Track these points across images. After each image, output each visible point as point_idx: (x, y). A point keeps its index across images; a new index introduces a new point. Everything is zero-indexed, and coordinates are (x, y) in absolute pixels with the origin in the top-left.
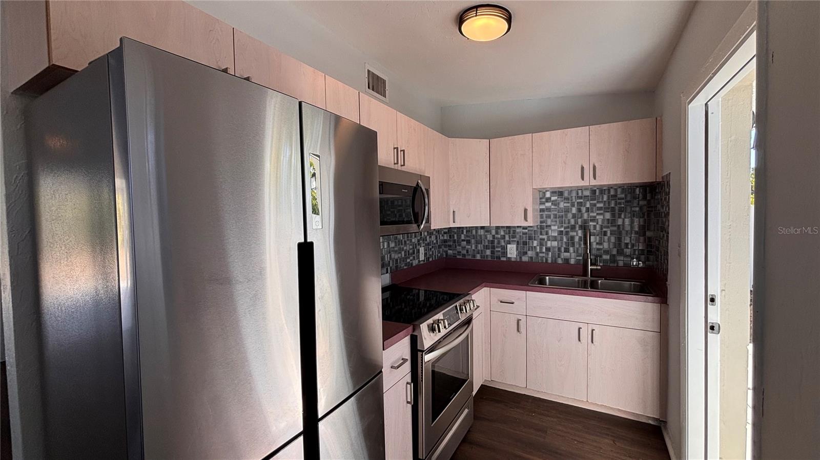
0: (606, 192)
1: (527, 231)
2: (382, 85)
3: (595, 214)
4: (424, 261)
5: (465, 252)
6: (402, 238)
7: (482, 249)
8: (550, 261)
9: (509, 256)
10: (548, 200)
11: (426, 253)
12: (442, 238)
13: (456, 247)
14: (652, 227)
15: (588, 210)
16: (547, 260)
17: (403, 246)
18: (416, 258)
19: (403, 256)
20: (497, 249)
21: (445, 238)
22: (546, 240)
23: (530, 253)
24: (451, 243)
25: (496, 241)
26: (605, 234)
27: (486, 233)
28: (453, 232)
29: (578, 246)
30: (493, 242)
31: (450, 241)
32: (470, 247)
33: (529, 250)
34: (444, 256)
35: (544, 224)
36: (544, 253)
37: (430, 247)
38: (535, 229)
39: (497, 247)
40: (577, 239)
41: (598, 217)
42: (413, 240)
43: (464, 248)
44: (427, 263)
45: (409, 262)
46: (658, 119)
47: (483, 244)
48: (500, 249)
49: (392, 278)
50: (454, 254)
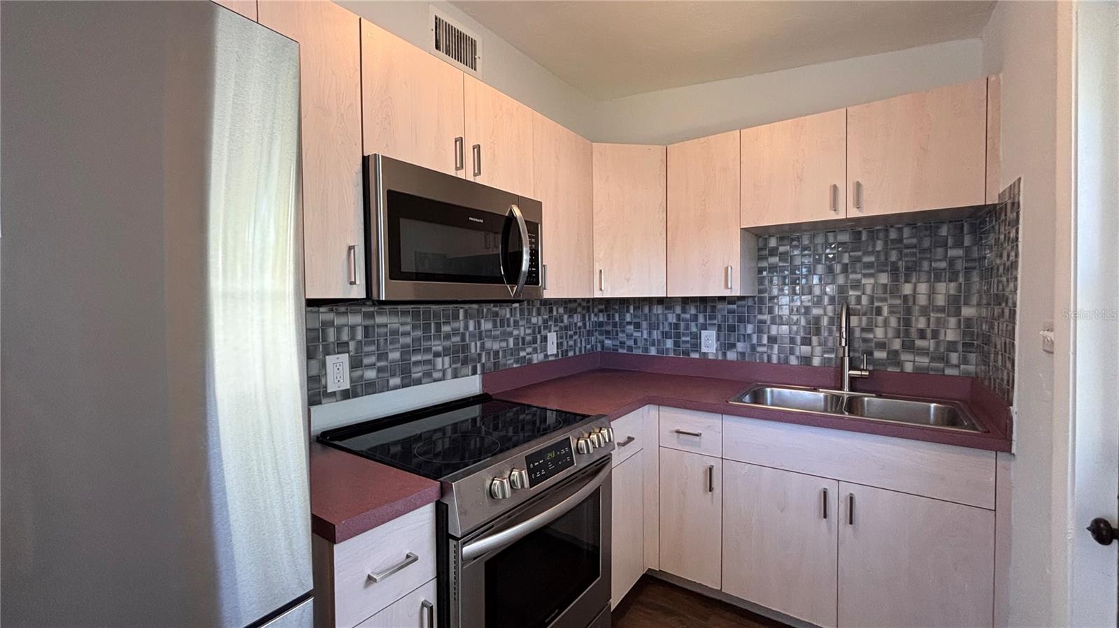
0: (881, 235)
1: (735, 306)
2: (469, 48)
3: (859, 276)
4: (557, 355)
5: (631, 343)
6: (508, 316)
7: (660, 337)
8: (775, 360)
9: (704, 350)
10: (773, 252)
11: (561, 343)
12: (594, 319)
13: (617, 335)
14: (975, 300)
15: (845, 269)
16: (769, 357)
17: (511, 329)
18: (539, 351)
19: (511, 345)
20: (684, 339)
21: (601, 319)
22: (768, 322)
23: (740, 346)
24: (609, 328)
25: (682, 324)
26: (879, 311)
27: (665, 312)
28: (613, 309)
29: (826, 334)
30: (677, 326)
31: (608, 324)
32: (639, 334)
33: (738, 341)
34: (599, 349)
35: (766, 295)
36: (765, 345)
37: (570, 333)
38: (750, 303)
39: (684, 335)
40: (825, 321)
41: (864, 281)
42: (534, 320)
43: (629, 336)
44: (564, 359)
45: (525, 357)
46: (992, 79)
47: (661, 328)
48: (688, 339)
49: (484, 383)
50: (613, 345)
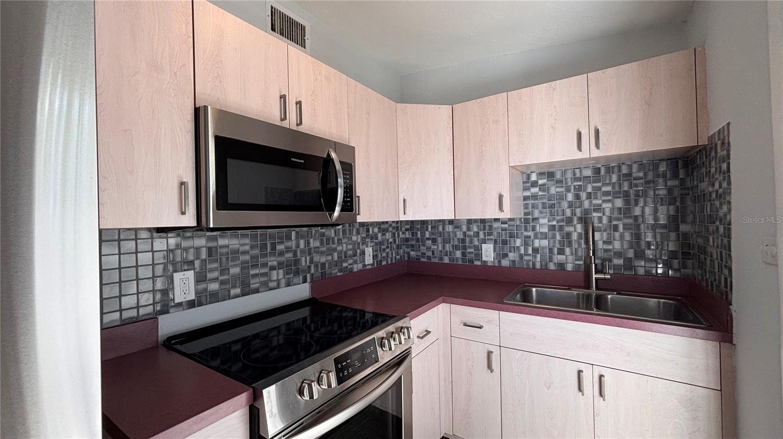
0: (616, 170)
1: (507, 226)
2: (299, 32)
3: (600, 202)
4: (373, 265)
5: (430, 254)
6: (333, 235)
7: (451, 250)
8: (538, 266)
9: (484, 259)
10: (534, 184)
11: (377, 255)
12: (401, 235)
13: (419, 248)
14: (690, 218)
15: (589, 196)
16: (534, 264)
17: (336, 246)
18: (358, 262)
19: (336, 258)
20: (469, 250)
21: (407, 236)
22: (532, 238)
23: (512, 256)
24: (414, 243)
25: (468, 239)
26: (616, 228)
27: (456, 230)
28: (416, 228)
29: (576, 246)
30: (463, 241)
31: (412, 239)
32: (436, 247)
33: (510, 252)
34: (406, 259)
35: (530, 217)
36: (530, 255)
37: (383, 247)
38: (518, 223)
39: (469, 247)
40: (575, 236)
41: (604, 205)
42: (354, 238)
43: (428, 248)
44: (378, 268)
45: (347, 267)
46: (698, 49)
47: (452, 243)
48: (473, 250)
49: (313, 289)
50: (417, 256)
